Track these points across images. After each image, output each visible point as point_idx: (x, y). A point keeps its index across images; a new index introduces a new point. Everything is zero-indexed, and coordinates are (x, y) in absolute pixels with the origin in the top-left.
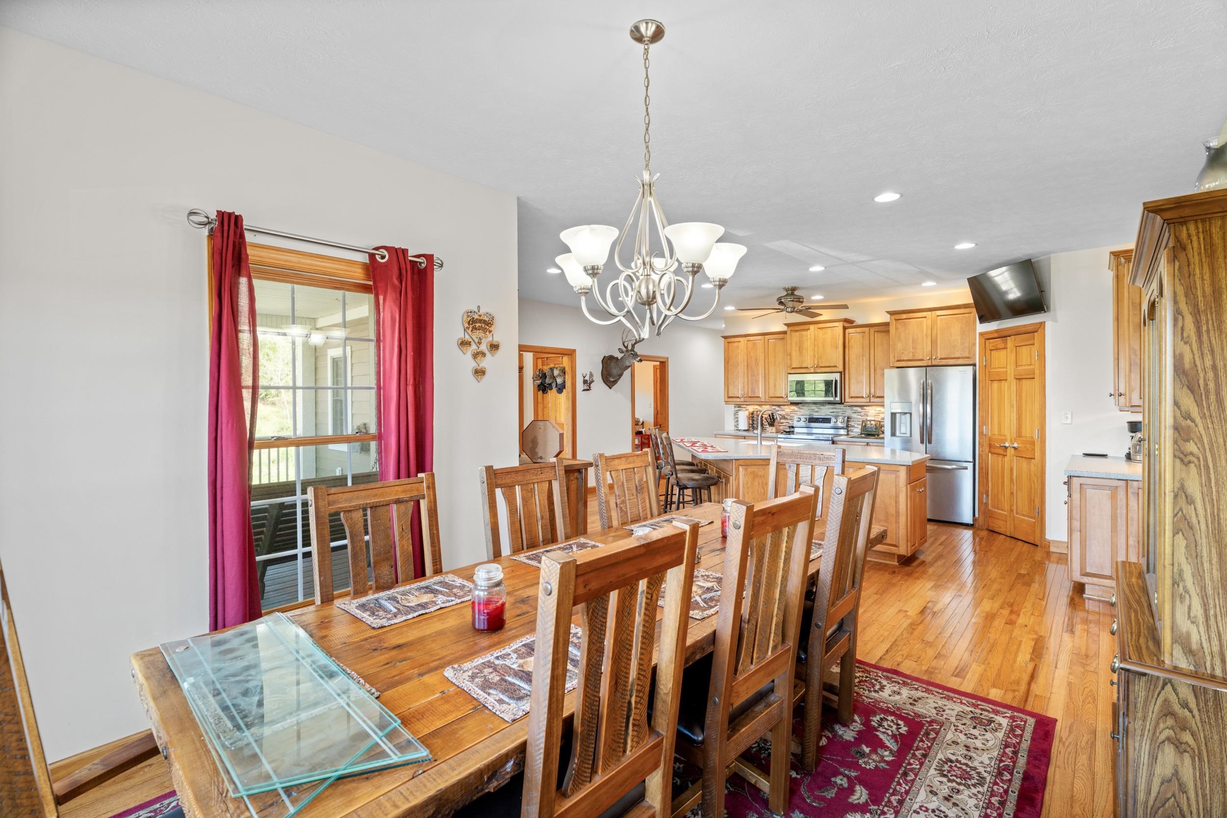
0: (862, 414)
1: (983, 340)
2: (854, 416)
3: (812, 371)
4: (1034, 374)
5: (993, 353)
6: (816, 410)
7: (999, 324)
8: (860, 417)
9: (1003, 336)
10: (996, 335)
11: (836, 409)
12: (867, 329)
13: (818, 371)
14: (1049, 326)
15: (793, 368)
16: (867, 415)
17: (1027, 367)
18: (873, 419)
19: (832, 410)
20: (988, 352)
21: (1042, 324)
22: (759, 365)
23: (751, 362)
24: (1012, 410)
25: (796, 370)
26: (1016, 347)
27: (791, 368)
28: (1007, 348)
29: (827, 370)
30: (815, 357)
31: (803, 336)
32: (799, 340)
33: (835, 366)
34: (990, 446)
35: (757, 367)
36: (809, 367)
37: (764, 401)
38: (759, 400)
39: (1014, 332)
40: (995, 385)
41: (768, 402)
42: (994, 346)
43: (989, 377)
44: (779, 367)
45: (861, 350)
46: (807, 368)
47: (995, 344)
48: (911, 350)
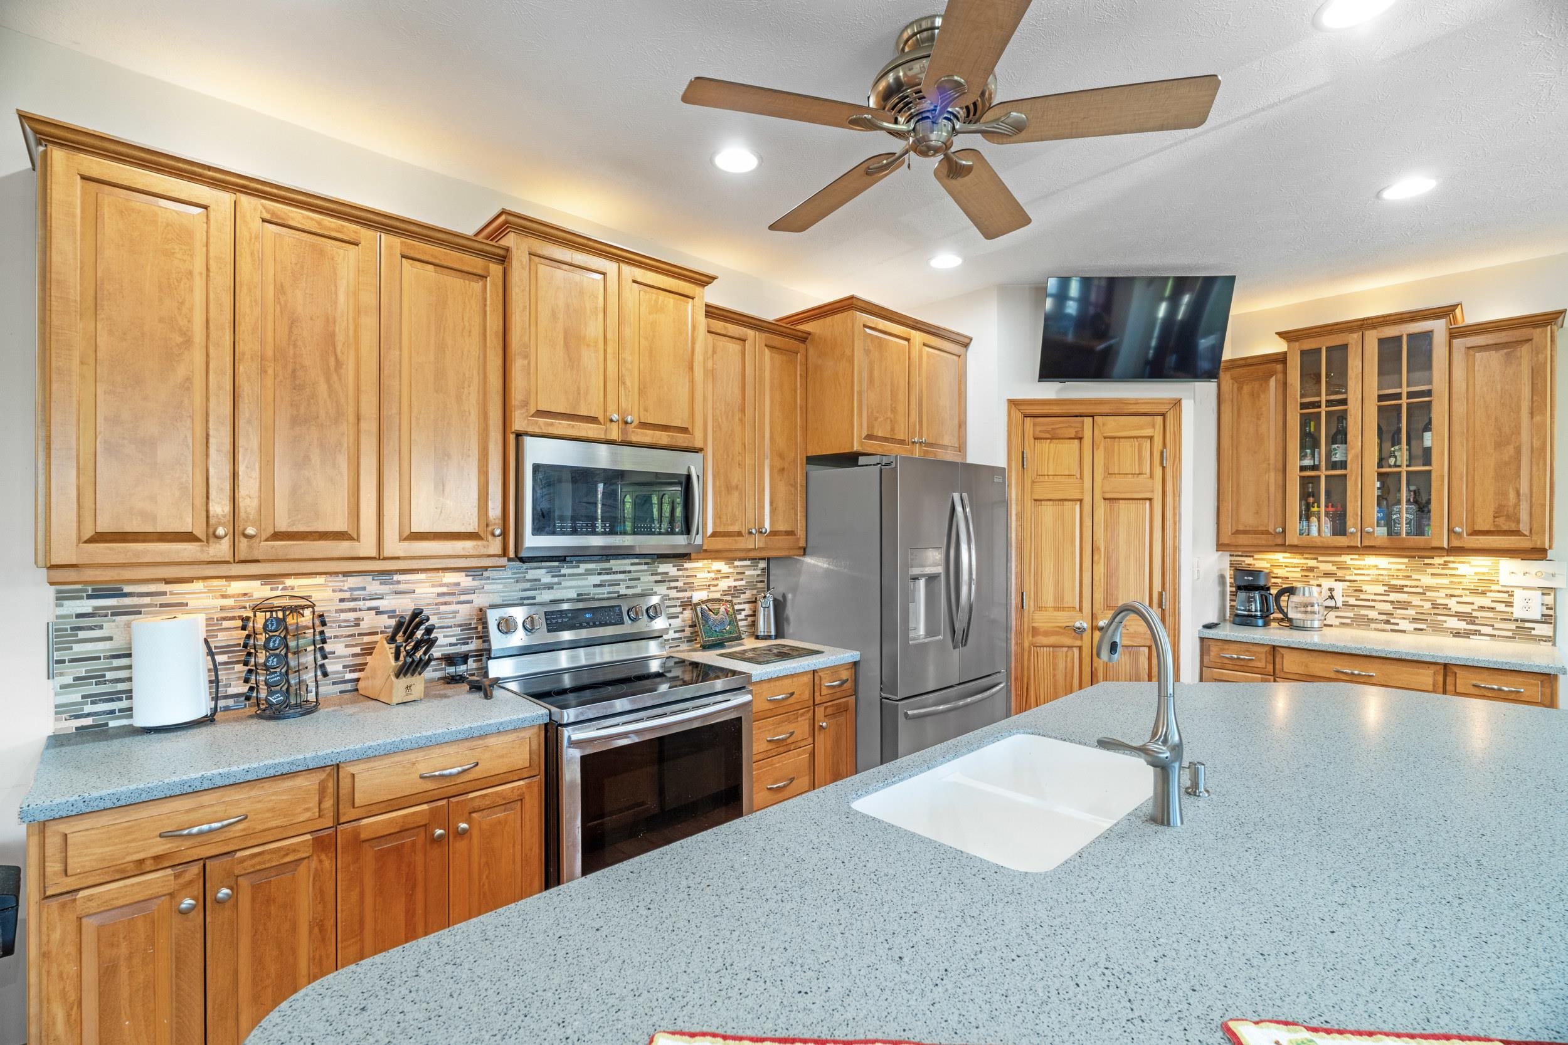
0: (679, 584)
1: (1020, 416)
3: (614, 435)
4: (1153, 491)
5: (1045, 446)
6: (547, 579)
8: (673, 594)
9: (1076, 413)
10: (1056, 410)
11: (609, 571)
12: (750, 333)
13: (635, 438)
14: (1187, 408)
15: (540, 413)
17: (1130, 478)
18: (704, 595)
19: (597, 579)
20: (1030, 440)
21: (1177, 403)
22: (343, 371)
23: (295, 346)
24: (1096, 558)
25: (552, 424)
26: (1105, 438)
27: (533, 411)
28: (1081, 439)
29: (663, 438)
30: (624, 383)
31: (581, 293)
32: (567, 306)
33: (684, 430)
34: (1035, 631)
35: (335, 377)
36: (601, 419)
37: (373, 553)
38: (343, 548)
39: (1105, 409)
40: (1048, 510)
41: (398, 558)
42: (1048, 432)
43: (1032, 492)
44: (459, 398)
45: (737, 391)
46: (594, 420)
47: (1049, 428)
48: (889, 414)
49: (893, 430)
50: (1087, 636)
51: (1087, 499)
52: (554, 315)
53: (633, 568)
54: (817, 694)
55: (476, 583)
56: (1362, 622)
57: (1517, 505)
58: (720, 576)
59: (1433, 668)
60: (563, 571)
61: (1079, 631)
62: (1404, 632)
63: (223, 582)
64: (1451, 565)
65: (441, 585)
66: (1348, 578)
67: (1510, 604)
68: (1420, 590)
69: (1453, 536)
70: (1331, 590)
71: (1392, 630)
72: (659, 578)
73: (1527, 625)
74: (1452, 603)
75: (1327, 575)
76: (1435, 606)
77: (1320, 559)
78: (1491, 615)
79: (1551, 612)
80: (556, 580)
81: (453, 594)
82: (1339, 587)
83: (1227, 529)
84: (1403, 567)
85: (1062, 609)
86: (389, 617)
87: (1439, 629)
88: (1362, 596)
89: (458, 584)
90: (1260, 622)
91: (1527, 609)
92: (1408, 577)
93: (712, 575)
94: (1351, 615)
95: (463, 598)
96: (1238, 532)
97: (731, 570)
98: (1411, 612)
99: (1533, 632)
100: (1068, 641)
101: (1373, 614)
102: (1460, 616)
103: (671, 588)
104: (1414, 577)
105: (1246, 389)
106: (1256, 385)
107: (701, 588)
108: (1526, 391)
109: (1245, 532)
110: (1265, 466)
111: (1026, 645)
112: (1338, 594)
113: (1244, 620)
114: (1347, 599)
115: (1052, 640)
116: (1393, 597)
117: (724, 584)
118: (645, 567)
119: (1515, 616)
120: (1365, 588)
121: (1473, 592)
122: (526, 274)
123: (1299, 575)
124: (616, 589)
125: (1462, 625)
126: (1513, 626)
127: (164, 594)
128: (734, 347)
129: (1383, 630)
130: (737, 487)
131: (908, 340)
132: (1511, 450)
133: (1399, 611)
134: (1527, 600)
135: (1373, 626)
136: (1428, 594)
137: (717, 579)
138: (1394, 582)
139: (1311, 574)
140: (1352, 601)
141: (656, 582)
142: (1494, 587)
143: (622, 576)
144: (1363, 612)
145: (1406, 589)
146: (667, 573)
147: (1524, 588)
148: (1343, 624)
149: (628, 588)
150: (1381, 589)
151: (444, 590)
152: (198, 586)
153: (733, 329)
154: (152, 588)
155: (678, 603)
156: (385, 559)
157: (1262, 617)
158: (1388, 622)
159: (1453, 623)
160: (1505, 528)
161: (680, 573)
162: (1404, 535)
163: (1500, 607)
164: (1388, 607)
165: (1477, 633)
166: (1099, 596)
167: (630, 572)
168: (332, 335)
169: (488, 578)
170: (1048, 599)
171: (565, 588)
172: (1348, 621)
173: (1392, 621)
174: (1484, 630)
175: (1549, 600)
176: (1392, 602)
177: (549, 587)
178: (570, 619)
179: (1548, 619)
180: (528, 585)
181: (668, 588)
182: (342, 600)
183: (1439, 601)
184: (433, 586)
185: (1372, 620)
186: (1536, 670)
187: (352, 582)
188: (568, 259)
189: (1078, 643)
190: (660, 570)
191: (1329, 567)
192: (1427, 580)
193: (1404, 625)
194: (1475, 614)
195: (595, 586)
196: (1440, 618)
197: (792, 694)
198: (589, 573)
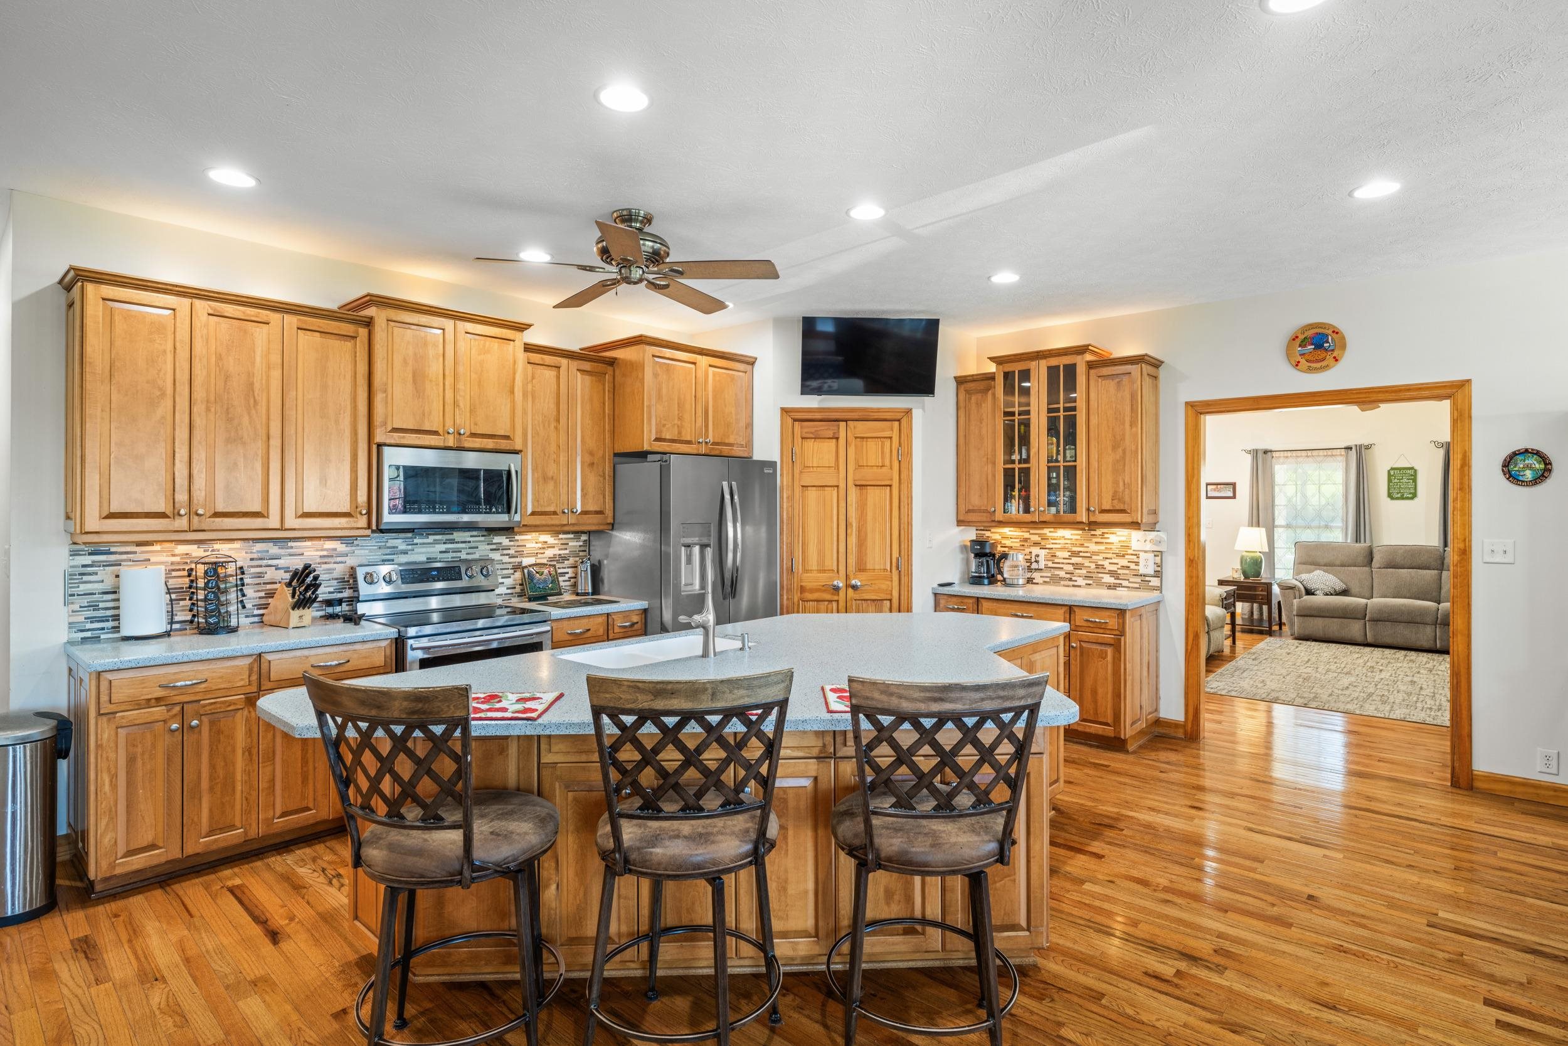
0: (512, 552)
1: (790, 421)
2: (496, 556)
3: (451, 443)
4: (892, 480)
5: (809, 444)
6: (403, 547)
7: (821, 401)
8: (506, 559)
9: (833, 419)
10: (818, 416)
11: (452, 541)
12: (564, 362)
13: (467, 445)
14: (917, 415)
15: (395, 430)
16: (520, 554)
17: (875, 469)
18: (532, 560)
19: (443, 547)
20: (798, 440)
21: (908, 412)
22: (259, 407)
23: (228, 393)
24: (849, 531)
25: (404, 437)
26: (856, 438)
27: (389, 428)
28: (837, 438)
29: (489, 444)
30: (458, 406)
31: (425, 344)
32: (415, 354)
33: (507, 437)
34: (802, 589)
35: (253, 412)
36: (441, 432)
37: (278, 526)
38: (258, 522)
39: (855, 415)
40: (812, 494)
41: (294, 529)
42: (812, 433)
43: (800, 480)
44: (337, 422)
45: (553, 406)
46: (436, 433)
47: (813, 430)
48: (676, 422)
49: (680, 433)
50: (842, 593)
51: (842, 485)
52: (405, 361)
53: (472, 539)
54: (611, 632)
55: (348, 549)
56: (1055, 580)
57: (1124, 491)
58: (546, 546)
59: (1064, 609)
60: (416, 541)
61: (836, 589)
62: (1080, 586)
63: (173, 545)
64: (1106, 536)
65: (322, 550)
66: (1048, 546)
67: (1137, 564)
68: (1088, 555)
69: (1091, 514)
70: (1037, 556)
71: (1074, 586)
72: (494, 547)
73: (1147, 579)
74: (1106, 563)
75: (1036, 544)
76: (1098, 566)
77: (1032, 531)
78: (1127, 572)
79: (1159, 569)
80: (410, 547)
81: (332, 556)
82: (1042, 553)
83: (962, 508)
84: (1079, 537)
85: (824, 571)
86: (285, 572)
87: (1100, 584)
88: (1056, 560)
89: (335, 549)
90: (986, 581)
91: (1146, 566)
92: (1082, 545)
93: (540, 545)
94: (1049, 575)
95: (339, 559)
96: (969, 511)
97: (556, 542)
98: (1084, 571)
99: (1150, 584)
100: (828, 596)
101: (1062, 574)
102: (1112, 573)
103: (504, 555)
104: (1086, 545)
105: (974, 398)
106: (979, 396)
107: (529, 555)
108: (1128, 409)
109: (973, 511)
110: (985, 459)
111: (796, 599)
112: (1041, 559)
113: (976, 581)
114: (1047, 563)
115: (816, 596)
116: (1075, 560)
117: (550, 553)
118: (482, 539)
119: (1141, 572)
120: (1058, 554)
121: (1118, 555)
122: (385, 335)
123: (1018, 545)
124: (458, 554)
125: (1112, 580)
126: (1138, 580)
127: (135, 553)
128: (550, 374)
129: (1068, 586)
130: (552, 478)
131: (694, 363)
132: (1120, 450)
133: (1077, 571)
134: (1147, 560)
135: (1062, 583)
136: (1094, 557)
137: (544, 548)
138: (1074, 549)
139: (1026, 544)
140: (1050, 564)
141: (491, 550)
142: (1130, 552)
143: (463, 545)
144: (1057, 572)
145: (1081, 554)
146: (500, 543)
147: (1146, 552)
148: (1045, 582)
149: (468, 554)
150: (1067, 554)
151: (325, 553)
152: (157, 547)
153: (549, 359)
154: (128, 549)
155: (510, 566)
156: (286, 530)
157: (988, 578)
158: (1070, 580)
159: (1108, 579)
160: (1118, 508)
161: (512, 543)
162: (1062, 513)
163: (1133, 566)
164: (1070, 568)
165: (1120, 585)
166: (852, 561)
167: (469, 542)
168: (252, 384)
169: (358, 545)
170: (813, 563)
171: (418, 553)
172: (1048, 580)
173: (1074, 578)
174: (1125, 583)
175: (1158, 559)
176: (1073, 564)
177: (405, 552)
178: (420, 575)
179: (1158, 574)
180: (388, 551)
181: (502, 555)
182: (252, 559)
183: (1100, 563)
184: (317, 550)
185: (1062, 579)
186: (1114, 607)
187: (259, 546)
188: (415, 321)
189: (836, 598)
190: (494, 541)
191: (1036, 538)
192: (1093, 547)
193: (1081, 581)
194: (1119, 571)
195: (441, 552)
196: (1100, 575)
197: (589, 630)
198: (436, 542)
